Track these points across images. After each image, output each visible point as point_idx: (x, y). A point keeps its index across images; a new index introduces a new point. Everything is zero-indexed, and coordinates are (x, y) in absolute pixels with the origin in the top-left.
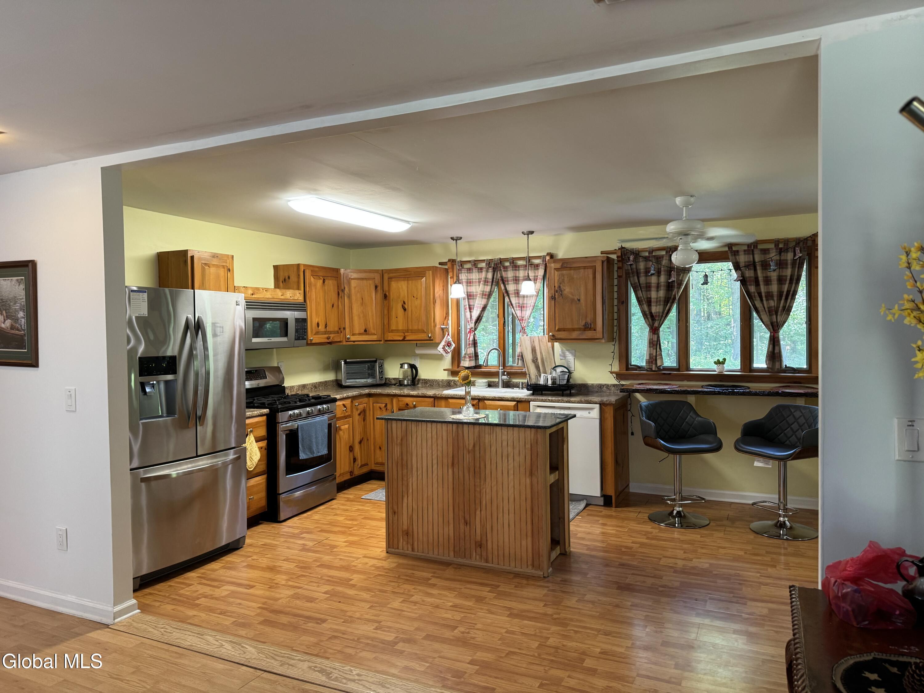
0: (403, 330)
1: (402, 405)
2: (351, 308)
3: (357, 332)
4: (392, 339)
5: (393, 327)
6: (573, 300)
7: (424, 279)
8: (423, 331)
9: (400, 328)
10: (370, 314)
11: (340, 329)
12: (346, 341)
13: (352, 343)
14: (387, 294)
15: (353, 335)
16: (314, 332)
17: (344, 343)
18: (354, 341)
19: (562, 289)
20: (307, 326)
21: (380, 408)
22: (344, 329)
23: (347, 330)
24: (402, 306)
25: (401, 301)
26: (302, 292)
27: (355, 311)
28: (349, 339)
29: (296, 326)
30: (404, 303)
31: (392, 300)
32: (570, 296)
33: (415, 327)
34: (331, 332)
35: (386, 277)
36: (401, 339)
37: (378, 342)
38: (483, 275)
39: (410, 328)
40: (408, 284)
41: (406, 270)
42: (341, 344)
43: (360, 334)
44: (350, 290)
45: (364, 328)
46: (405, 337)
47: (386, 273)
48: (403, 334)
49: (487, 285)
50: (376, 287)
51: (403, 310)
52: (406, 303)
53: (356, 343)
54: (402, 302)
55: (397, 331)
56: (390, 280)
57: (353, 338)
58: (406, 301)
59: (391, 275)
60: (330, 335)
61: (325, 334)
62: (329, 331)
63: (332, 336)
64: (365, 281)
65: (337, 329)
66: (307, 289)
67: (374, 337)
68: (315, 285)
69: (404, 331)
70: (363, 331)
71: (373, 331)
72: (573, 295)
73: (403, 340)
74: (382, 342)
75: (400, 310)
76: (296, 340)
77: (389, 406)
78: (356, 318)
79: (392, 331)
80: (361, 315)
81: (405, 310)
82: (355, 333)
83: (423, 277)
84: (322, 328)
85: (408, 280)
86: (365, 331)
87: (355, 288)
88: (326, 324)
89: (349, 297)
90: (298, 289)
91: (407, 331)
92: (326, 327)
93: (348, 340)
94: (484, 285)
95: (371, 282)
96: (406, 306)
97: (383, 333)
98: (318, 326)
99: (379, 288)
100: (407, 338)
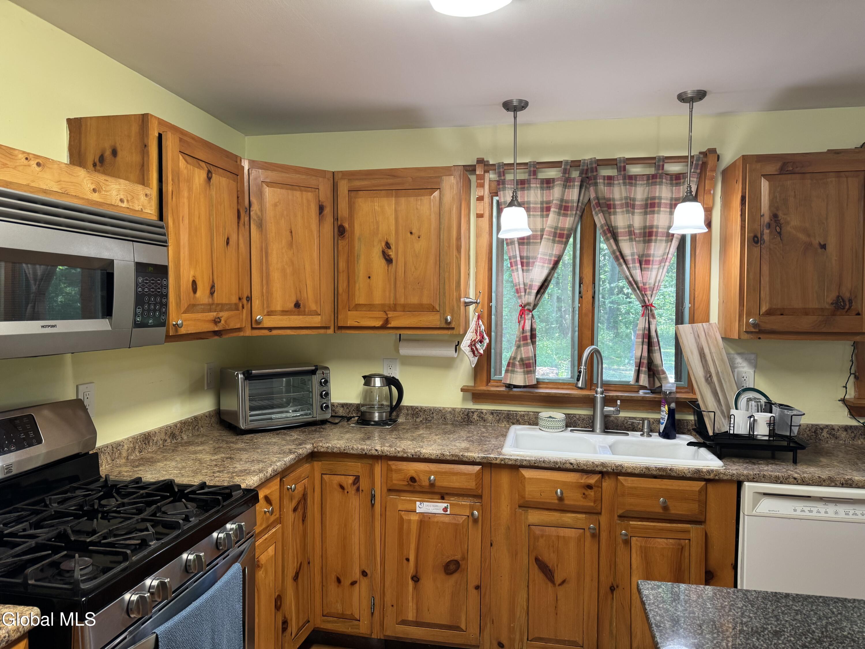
0: (383, 305)
1: (397, 480)
2: (265, 252)
3: (279, 308)
4: (356, 324)
5: (361, 299)
6: (808, 246)
7: (436, 194)
8: (432, 309)
9: (378, 300)
10: (307, 266)
11: (240, 299)
12: (253, 328)
13: (266, 332)
14: (346, 225)
15: (270, 313)
16: (184, 305)
17: (248, 332)
18: (270, 329)
19: (782, 221)
20: (167, 287)
21: (342, 487)
22: (249, 299)
23: (256, 303)
24: (384, 253)
25: (380, 241)
26: (154, 192)
27: (274, 258)
28: (258, 322)
29: (137, 285)
30: (388, 245)
31: (359, 239)
32: (802, 237)
33: (414, 300)
34: (222, 307)
35: (343, 187)
36: (379, 323)
37: (322, 331)
38: (556, 193)
39: (402, 301)
40: (397, 204)
41: (392, 173)
42: (241, 334)
43: (284, 312)
44: (262, 209)
45: (294, 300)
46: (387, 321)
47: (342, 178)
48: (382, 315)
49: (566, 215)
50: (321, 209)
51: (383, 262)
52: (393, 247)
53: (275, 332)
54: (383, 244)
55: (370, 307)
56: (353, 194)
57: (268, 322)
58: (392, 241)
59: (357, 184)
60: (221, 314)
61: (210, 311)
62: (218, 304)
63: (224, 315)
64: (298, 194)
65: (234, 300)
66: (169, 187)
67: (316, 321)
68: (189, 180)
69: (385, 308)
70: (292, 305)
71: (313, 307)
72: (809, 236)
73: (384, 327)
74: (330, 331)
75: (379, 262)
76: (137, 325)
77: (364, 484)
78: (276, 276)
79: (357, 307)
80: (289, 270)
81: (389, 260)
82: (273, 309)
83: (434, 190)
84: (202, 295)
85: (397, 196)
86: (297, 305)
87: (275, 205)
88: (213, 287)
89: (260, 226)
90: (143, 181)
91: (394, 308)
92: (212, 293)
93: (256, 325)
94: (559, 214)
95: (310, 195)
96: (392, 253)
97: (336, 312)
98: (195, 290)
99: (328, 211)
100: (392, 324)
